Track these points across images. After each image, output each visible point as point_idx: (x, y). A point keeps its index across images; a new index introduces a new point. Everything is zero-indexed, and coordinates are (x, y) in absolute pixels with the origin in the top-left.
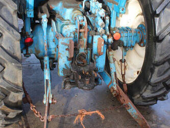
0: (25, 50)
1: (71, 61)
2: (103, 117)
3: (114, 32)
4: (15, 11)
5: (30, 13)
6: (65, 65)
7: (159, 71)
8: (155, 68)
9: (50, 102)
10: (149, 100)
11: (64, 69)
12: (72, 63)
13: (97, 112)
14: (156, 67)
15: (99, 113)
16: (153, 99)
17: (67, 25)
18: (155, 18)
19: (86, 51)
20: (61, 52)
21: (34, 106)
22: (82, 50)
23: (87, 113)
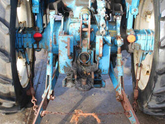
0: (36, 45)
1: (72, 60)
2: (98, 121)
3: (129, 34)
4: (8, 6)
5: (35, 9)
6: (66, 62)
7: (162, 80)
8: (157, 77)
9: (48, 97)
10: (157, 110)
11: (64, 66)
12: (73, 62)
13: (92, 114)
14: (159, 76)
15: (96, 117)
16: (161, 110)
17: (74, 23)
18: (161, 21)
19: (89, 51)
20: (61, 50)
21: (36, 100)
22: (85, 50)
23: (82, 114)
